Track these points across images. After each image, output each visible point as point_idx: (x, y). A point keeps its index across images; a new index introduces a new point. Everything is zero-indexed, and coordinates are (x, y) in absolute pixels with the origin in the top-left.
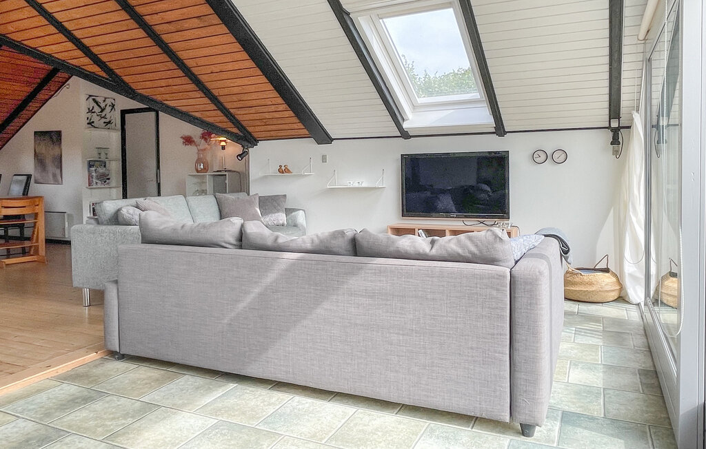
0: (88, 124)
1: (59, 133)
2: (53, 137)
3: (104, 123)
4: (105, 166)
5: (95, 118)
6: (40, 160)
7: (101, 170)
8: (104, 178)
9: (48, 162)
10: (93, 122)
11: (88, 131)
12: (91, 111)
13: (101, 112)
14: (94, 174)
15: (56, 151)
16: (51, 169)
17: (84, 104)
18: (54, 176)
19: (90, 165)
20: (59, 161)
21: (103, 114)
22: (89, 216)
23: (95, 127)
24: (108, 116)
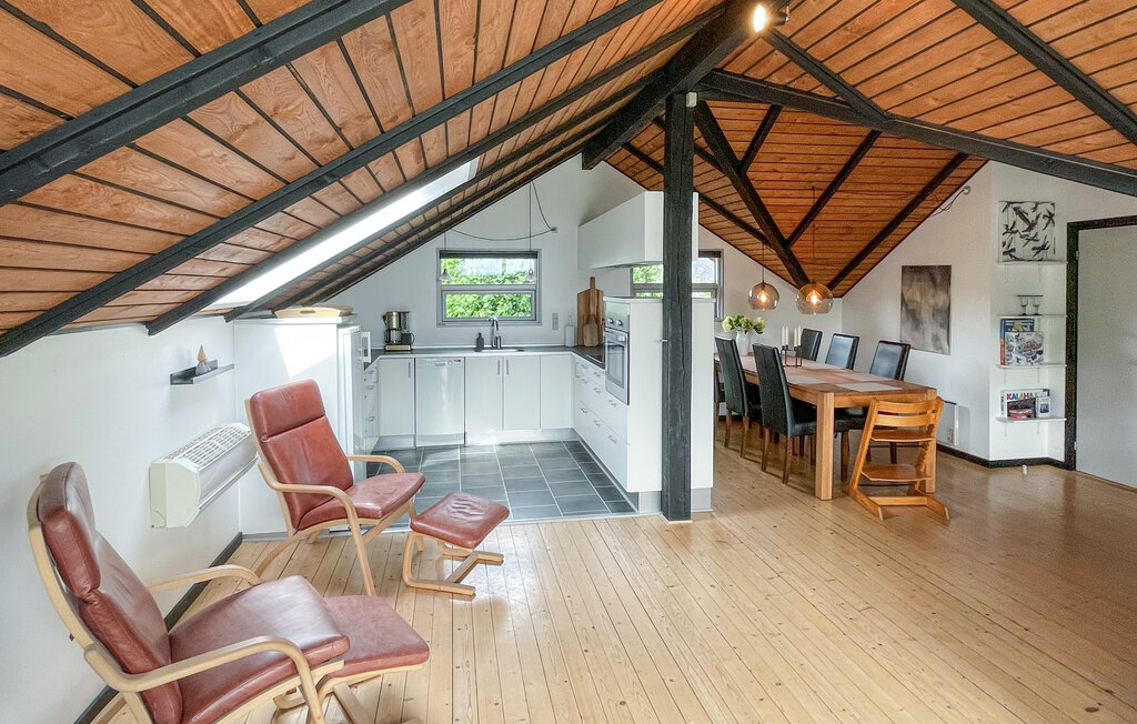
0: (1004, 253)
1: (946, 270)
2: (937, 277)
3: (1034, 249)
4: (1032, 328)
5: (1018, 243)
6: (911, 313)
7: (1027, 337)
8: (1033, 352)
9: (926, 315)
10: (1013, 250)
11: (1002, 266)
12: (1010, 230)
13: (1030, 229)
14: (1014, 344)
15: (941, 299)
16: (930, 328)
17: (997, 219)
18: (936, 338)
19: (1006, 327)
20: (944, 316)
21: (1032, 234)
22: (999, 415)
23: (1017, 259)
24: (1041, 237)
